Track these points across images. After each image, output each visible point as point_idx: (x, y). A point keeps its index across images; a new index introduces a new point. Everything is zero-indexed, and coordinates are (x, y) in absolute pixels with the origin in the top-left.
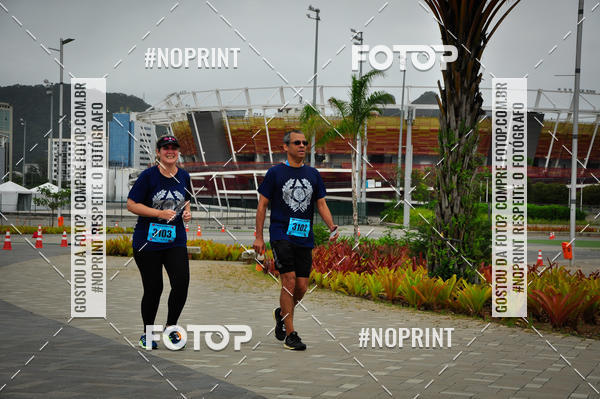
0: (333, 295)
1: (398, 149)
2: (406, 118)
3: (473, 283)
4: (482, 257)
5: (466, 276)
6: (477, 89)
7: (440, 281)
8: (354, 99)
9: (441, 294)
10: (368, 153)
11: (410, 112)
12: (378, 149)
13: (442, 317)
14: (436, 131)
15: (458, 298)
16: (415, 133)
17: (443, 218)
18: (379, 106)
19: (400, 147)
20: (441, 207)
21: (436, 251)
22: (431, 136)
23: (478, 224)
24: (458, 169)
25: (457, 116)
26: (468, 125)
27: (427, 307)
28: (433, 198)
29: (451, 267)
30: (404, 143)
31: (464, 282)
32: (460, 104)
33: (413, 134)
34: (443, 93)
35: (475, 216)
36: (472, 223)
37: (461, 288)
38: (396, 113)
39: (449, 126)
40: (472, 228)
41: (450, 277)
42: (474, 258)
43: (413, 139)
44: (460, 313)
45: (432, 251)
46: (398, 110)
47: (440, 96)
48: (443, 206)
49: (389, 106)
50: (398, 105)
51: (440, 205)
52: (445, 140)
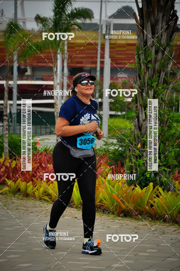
0: (38, 203)
1: (96, 63)
2: (104, 32)
3: (168, 191)
4: (176, 166)
5: (162, 184)
6: (173, 7)
7: (138, 189)
8: (56, 15)
9: (139, 200)
10: (68, 67)
11: (108, 27)
12: (77, 63)
13: (141, 223)
14: (134, 45)
15: (155, 205)
16: (113, 46)
17: (140, 130)
18: (79, 21)
19: (99, 60)
20: (138, 120)
21: (134, 160)
22: (128, 50)
23: (173, 135)
24: (154, 84)
25: (153, 33)
26: (164, 41)
27: (126, 214)
28: (129, 109)
29: (148, 176)
30: (103, 57)
31: (160, 189)
32: (157, 22)
33: (110, 48)
34: (140, 10)
35: (170, 127)
36: (167, 134)
37: (158, 196)
38: (95, 27)
39: (146, 43)
40: (167, 140)
41: (147, 185)
42: (169, 167)
43: (110, 52)
44: (157, 219)
45: (131, 161)
46: (96, 25)
47: (137, 14)
48: (141, 119)
49: (88, 21)
50: (96, 19)
51: (138, 117)
52: (142, 57)
